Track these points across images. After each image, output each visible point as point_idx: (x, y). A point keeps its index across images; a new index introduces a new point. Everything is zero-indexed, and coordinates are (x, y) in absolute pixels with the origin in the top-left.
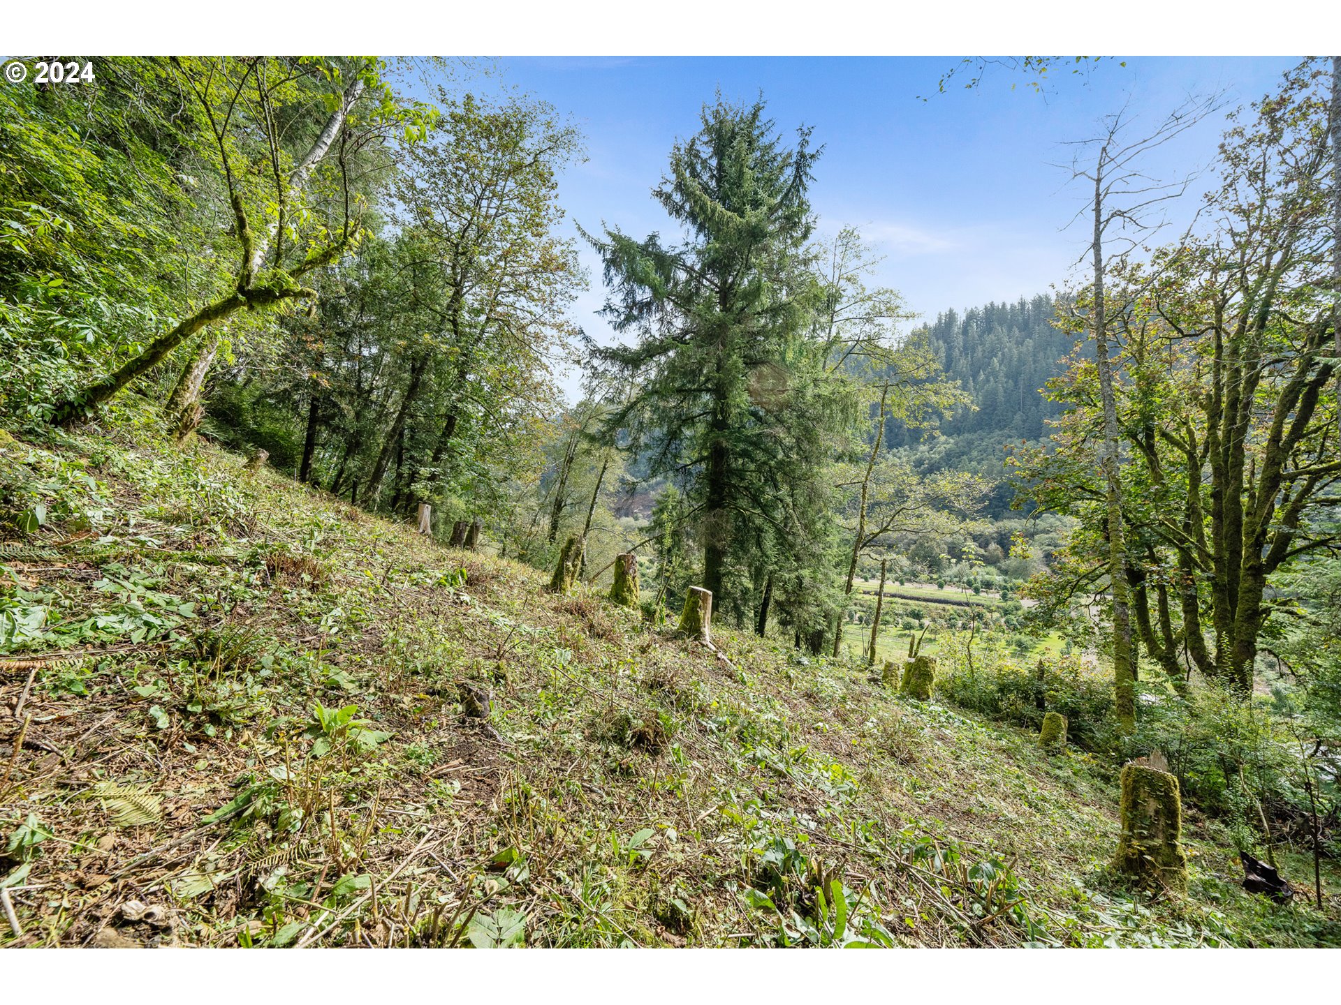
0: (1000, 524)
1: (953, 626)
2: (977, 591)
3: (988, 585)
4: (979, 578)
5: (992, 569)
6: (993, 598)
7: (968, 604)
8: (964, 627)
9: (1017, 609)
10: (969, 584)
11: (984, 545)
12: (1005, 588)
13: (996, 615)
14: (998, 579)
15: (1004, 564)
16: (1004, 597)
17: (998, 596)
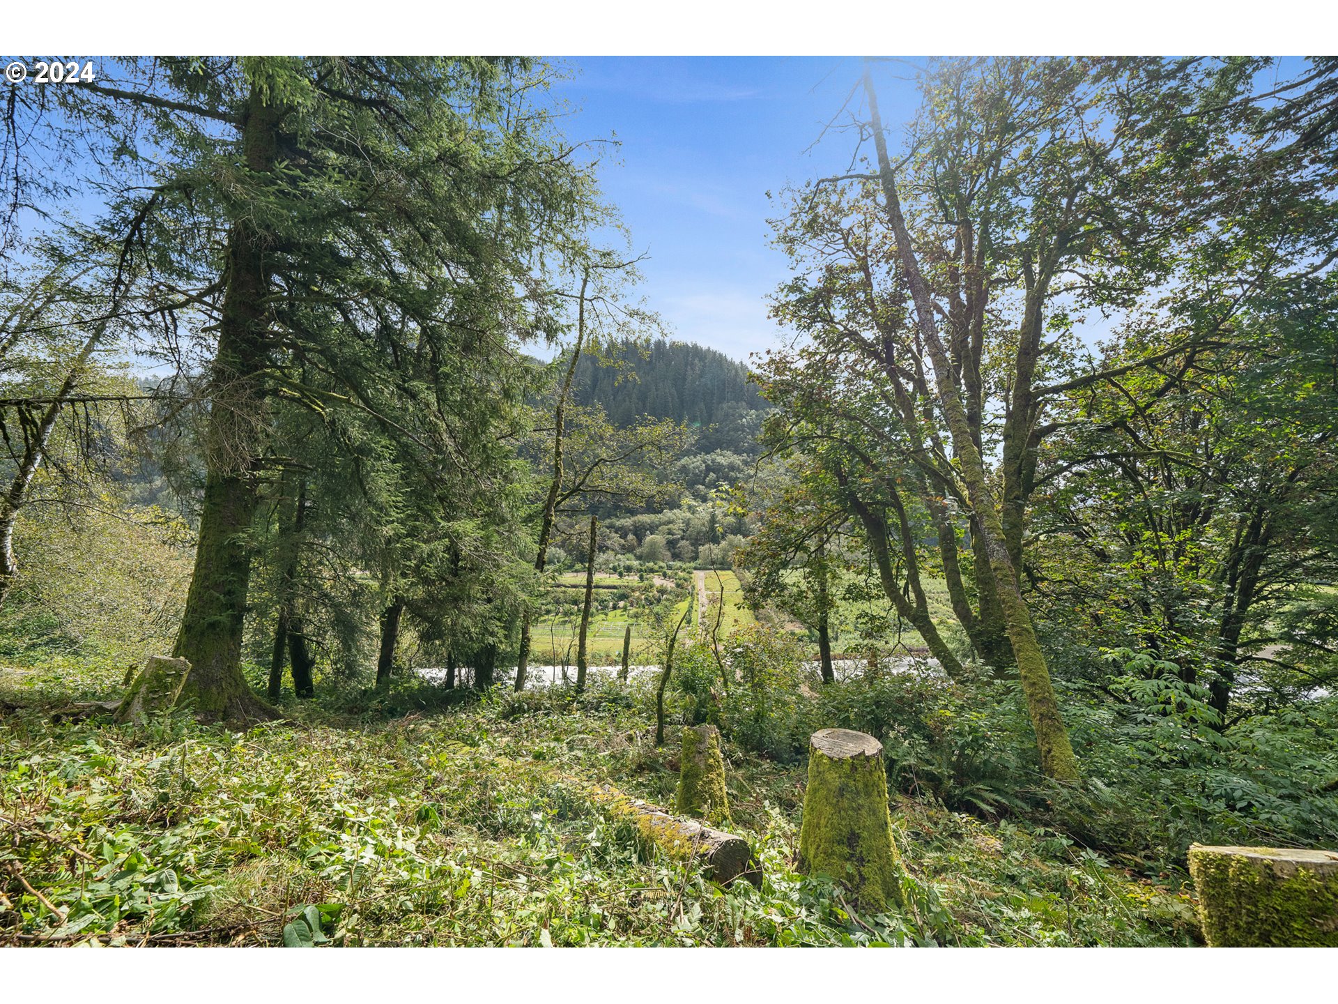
0: (635, 518)
1: (606, 607)
2: (621, 575)
3: (629, 569)
4: (622, 564)
5: (630, 556)
6: (633, 580)
7: (615, 587)
8: (615, 608)
9: (651, 586)
10: (615, 569)
11: (624, 536)
12: (641, 570)
13: (637, 594)
14: (635, 563)
15: (638, 551)
16: (641, 578)
17: (636, 578)
